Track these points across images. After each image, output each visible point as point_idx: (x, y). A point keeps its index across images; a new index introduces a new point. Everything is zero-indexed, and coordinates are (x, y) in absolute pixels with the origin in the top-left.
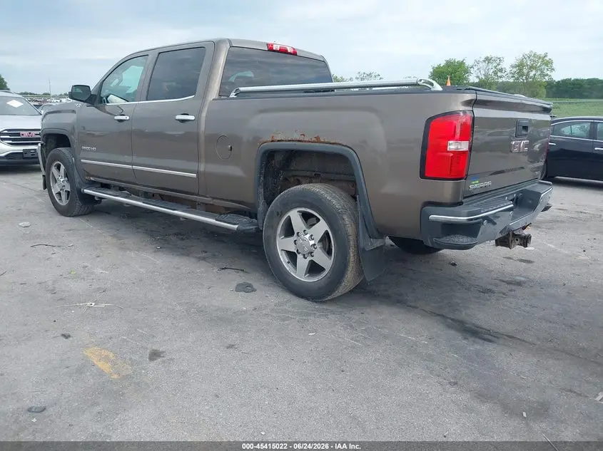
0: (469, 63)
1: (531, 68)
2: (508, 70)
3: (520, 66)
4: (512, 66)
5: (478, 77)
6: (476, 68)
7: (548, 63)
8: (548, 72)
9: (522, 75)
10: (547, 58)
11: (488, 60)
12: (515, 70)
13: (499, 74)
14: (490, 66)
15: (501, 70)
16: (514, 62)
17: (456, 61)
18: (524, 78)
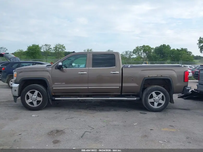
0: (40, 46)
1: (59, 48)
2: (53, 49)
3: (56, 48)
4: (53, 48)
5: (44, 50)
6: (43, 47)
7: (64, 47)
8: (64, 50)
9: (57, 50)
10: (63, 46)
11: (46, 45)
12: (55, 49)
13: (50, 50)
14: (47, 47)
15: (50, 49)
16: (54, 46)
17: (36, 45)
18: (58, 51)
